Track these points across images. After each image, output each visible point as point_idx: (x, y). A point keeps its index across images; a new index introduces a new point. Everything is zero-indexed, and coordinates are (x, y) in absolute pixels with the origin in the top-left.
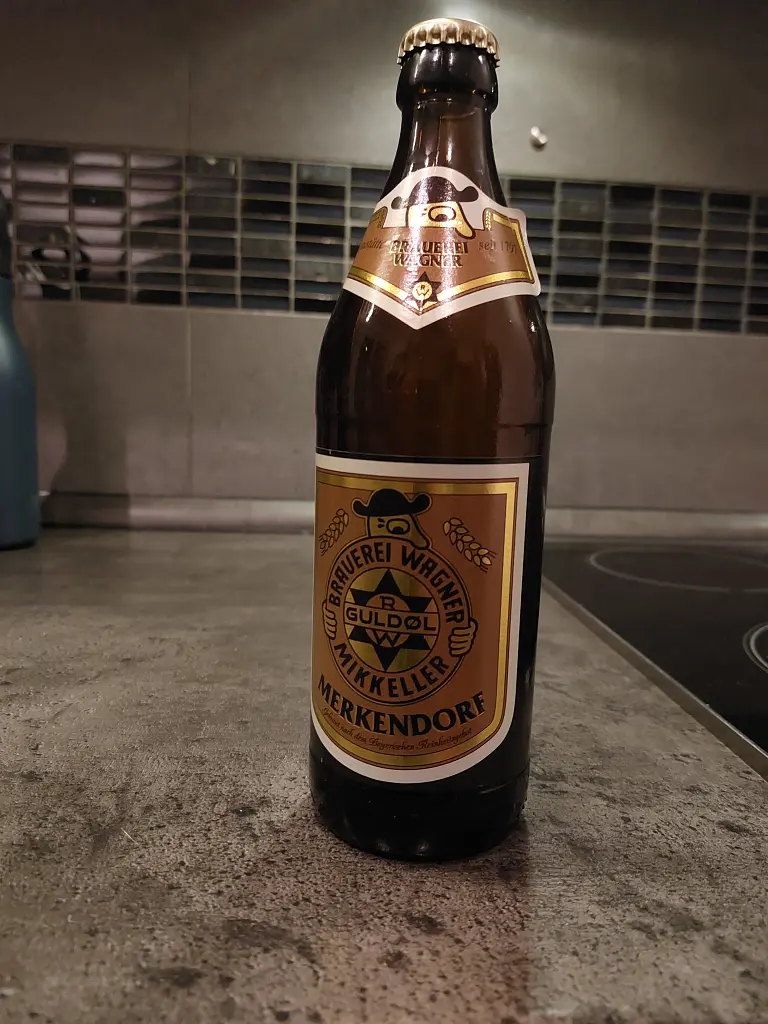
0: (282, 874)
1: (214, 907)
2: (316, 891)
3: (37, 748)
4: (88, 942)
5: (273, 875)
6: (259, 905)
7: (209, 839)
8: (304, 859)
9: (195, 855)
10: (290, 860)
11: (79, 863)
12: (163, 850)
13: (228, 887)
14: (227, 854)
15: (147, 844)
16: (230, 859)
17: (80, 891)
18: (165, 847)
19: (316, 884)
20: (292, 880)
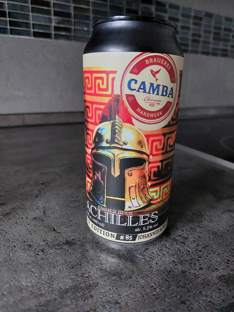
0: (209, 254)
1: (207, 274)
2: (226, 256)
3: (54, 230)
4: (188, 307)
5: (206, 255)
6: (218, 268)
7: (169, 248)
8: (208, 246)
9: (173, 256)
10: (204, 248)
11: (139, 275)
12: (161, 258)
13: (200, 265)
14: (182, 252)
15: (152, 258)
16: (186, 254)
17: (155, 287)
18: (159, 257)
19: (223, 254)
20: (215, 255)
